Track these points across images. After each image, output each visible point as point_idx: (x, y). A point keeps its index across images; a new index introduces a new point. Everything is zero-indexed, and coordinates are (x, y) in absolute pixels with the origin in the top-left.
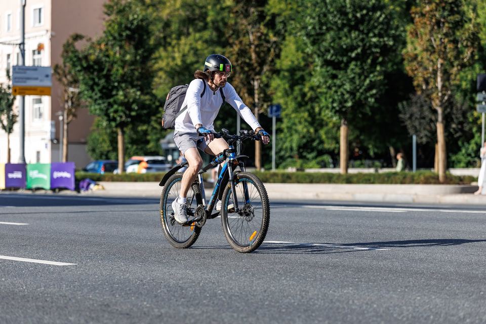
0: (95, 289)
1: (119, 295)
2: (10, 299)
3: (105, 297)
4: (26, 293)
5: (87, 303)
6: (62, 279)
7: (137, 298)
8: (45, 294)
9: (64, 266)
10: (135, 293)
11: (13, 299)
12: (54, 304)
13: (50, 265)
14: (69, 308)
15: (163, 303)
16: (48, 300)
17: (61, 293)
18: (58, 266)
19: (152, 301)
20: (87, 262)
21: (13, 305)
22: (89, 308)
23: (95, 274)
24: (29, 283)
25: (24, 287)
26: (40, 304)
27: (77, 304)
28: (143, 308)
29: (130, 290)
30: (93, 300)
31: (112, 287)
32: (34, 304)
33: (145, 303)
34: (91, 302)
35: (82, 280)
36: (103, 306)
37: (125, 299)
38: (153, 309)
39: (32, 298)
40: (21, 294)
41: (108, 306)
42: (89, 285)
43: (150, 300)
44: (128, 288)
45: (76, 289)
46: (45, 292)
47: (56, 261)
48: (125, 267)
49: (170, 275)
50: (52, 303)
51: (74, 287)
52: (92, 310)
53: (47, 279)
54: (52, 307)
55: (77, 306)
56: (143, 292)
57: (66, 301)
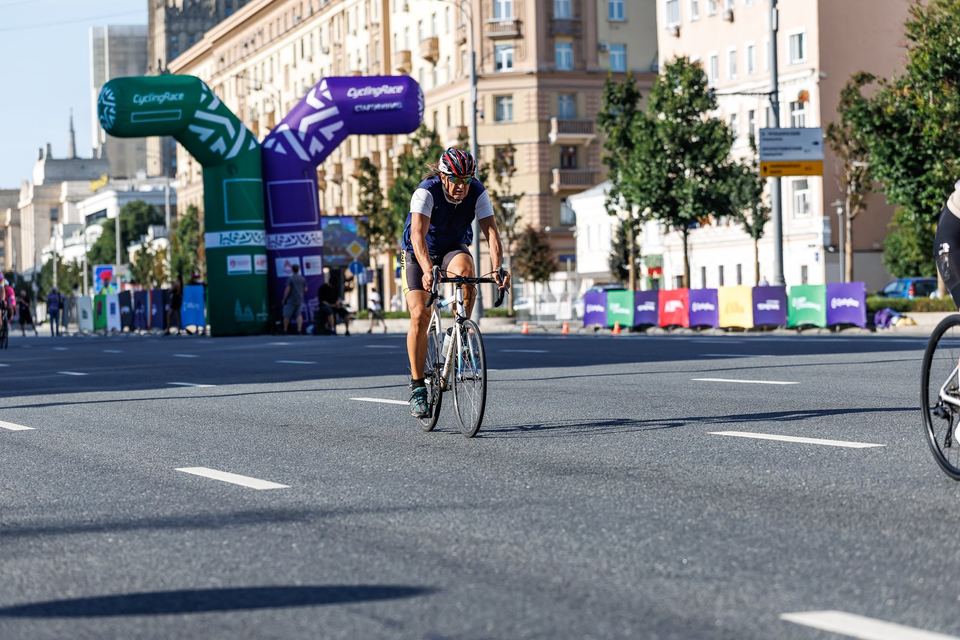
0: (920, 484)
2: (783, 502)
3: (938, 498)
4: (808, 493)
5: (908, 507)
6: (863, 469)
8: (838, 494)
9: (864, 449)
11: (787, 502)
12: (855, 510)
13: (841, 448)
14: (881, 516)
16: (844, 503)
17: (865, 493)
18: (854, 449)
20: (903, 442)
21: (788, 512)
22: (912, 515)
23: (917, 461)
24: (810, 477)
25: (804, 484)
26: (832, 509)
27: (892, 510)
30: (918, 503)
31: (947, 481)
32: (822, 510)
34: (916, 506)
35: (897, 470)
36: (936, 513)
39: (818, 500)
40: (799, 494)
41: (943, 511)
42: (910, 479)
45: (888, 485)
46: (838, 490)
47: (850, 440)
50: (851, 508)
51: (885, 482)
52: (919, 519)
53: (840, 470)
54: (852, 514)
55: (892, 513)
57: (873, 505)
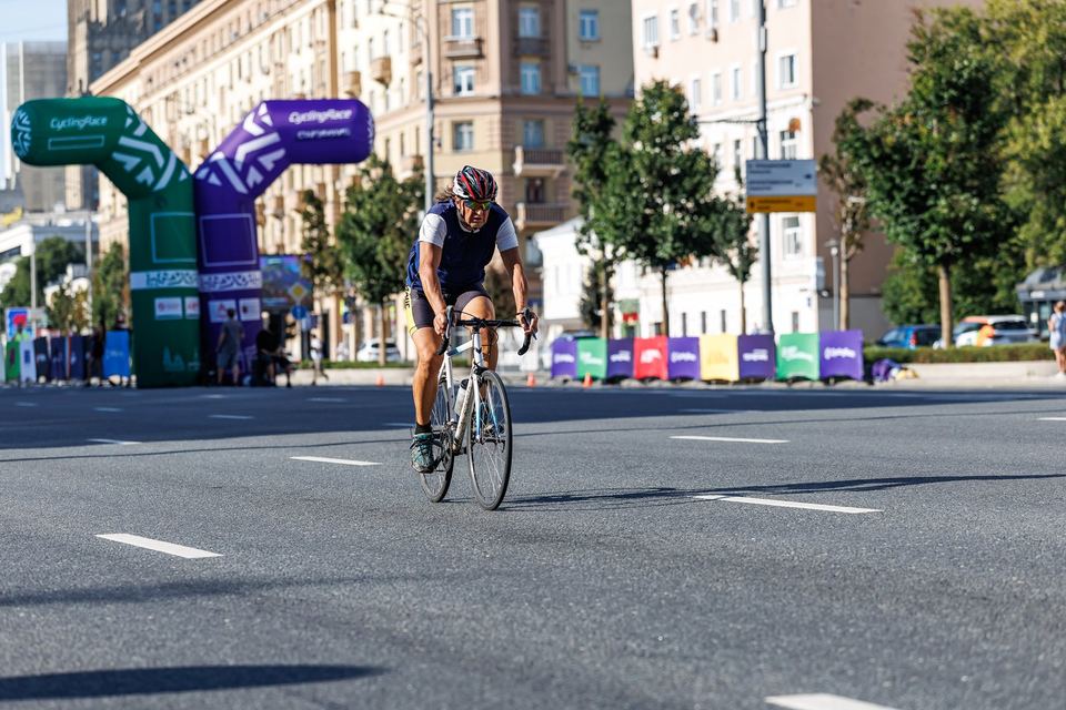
0: (920, 554)
1: (966, 565)
2: (769, 573)
3: (940, 569)
4: (797, 563)
5: (908, 579)
6: (858, 536)
7: (999, 569)
8: (830, 564)
9: (859, 514)
10: (993, 561)
11: (774, 573)
12: (848, 582)
13: (834, 514)
14: (877, 589)
15: (1047, 578)
16: (837, 574)
17: (860, 563)
18: (849, 514)
19: (1026, 574)
20: (901, 507)
21: (774, 584)
22: (913, 588)
23: (918, 527)
24: (799, 545)
25: (793, 553)
26: (823, 581)
27: (890, 582)
28: (1011, 586)
29: (984, 555)
30: (918, 573)
31: (951, 550)
32: (813, 582)
33: (1014, 578)
34: (916, 578)
35: (894, 538)
36: (938, 585)
37: (977, 571)
38: (1029, 588)
39: (809, 571)
40: (788, 565)
41: (946, 583)
42: (909, 548)
43: (1023, 572)
44: (980, 552)
45: (885, 555)
46: (831, 560)
47: (844, 505)
48: (971, 514)
49: (1056, 527)
50: (845, 580)
51: (882, 551)
52: (919, 592)
53: (833, 538)
54: (846, 586)
55: (890, 585)
56: (1007, 558)
57: (869, 576)
